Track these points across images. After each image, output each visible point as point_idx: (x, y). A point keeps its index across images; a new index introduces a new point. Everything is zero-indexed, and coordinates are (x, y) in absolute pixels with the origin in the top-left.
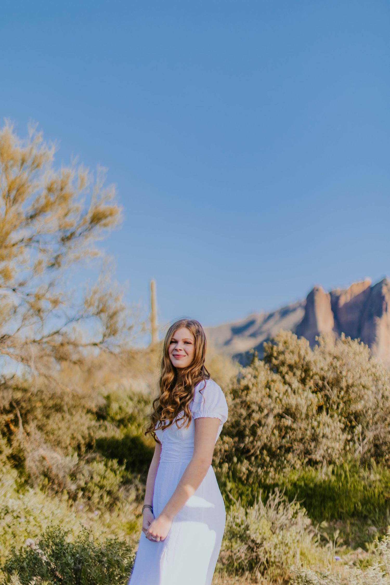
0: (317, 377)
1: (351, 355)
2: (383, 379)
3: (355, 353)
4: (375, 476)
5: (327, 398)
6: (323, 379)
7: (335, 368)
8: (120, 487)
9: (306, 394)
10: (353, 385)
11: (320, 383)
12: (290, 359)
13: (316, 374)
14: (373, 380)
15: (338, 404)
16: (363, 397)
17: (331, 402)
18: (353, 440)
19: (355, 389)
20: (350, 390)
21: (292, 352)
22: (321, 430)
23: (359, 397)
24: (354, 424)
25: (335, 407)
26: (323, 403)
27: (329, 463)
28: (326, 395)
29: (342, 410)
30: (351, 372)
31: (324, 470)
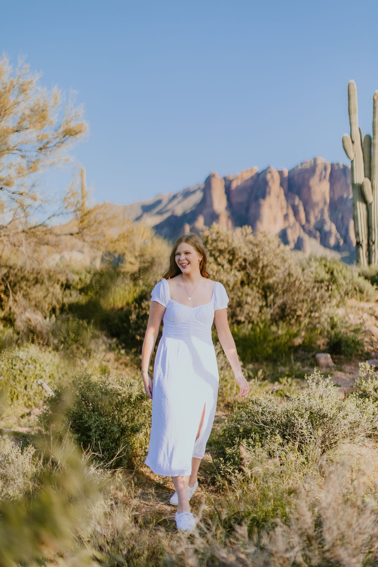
0: (241, 260)
1: (266, 243)
2: (289, 261)
3: (269, 242)
4: (282, 331)
5: (248, 275)
6: (245, 260)
7: (254, 253)
9: (233, 272)
10: (267, 266)
11: (243, 263)
12: (221, 245)
13: (241, 257)
14: (281, 262)
15: (257, 279)
16: (274, 274)
17: (251, 278)
18: (266, 305)
19: (269, 269)
20: (264, 269)
21: (222, 240)
22: (244, 298)
23: (272, 274)
24: (268, 294)
25: (254, 281)
26: (245, 279)
27: (249, 322)
28: (247, 273)
29: (259, 284)
30: (267, 256)
31: (246, 327)
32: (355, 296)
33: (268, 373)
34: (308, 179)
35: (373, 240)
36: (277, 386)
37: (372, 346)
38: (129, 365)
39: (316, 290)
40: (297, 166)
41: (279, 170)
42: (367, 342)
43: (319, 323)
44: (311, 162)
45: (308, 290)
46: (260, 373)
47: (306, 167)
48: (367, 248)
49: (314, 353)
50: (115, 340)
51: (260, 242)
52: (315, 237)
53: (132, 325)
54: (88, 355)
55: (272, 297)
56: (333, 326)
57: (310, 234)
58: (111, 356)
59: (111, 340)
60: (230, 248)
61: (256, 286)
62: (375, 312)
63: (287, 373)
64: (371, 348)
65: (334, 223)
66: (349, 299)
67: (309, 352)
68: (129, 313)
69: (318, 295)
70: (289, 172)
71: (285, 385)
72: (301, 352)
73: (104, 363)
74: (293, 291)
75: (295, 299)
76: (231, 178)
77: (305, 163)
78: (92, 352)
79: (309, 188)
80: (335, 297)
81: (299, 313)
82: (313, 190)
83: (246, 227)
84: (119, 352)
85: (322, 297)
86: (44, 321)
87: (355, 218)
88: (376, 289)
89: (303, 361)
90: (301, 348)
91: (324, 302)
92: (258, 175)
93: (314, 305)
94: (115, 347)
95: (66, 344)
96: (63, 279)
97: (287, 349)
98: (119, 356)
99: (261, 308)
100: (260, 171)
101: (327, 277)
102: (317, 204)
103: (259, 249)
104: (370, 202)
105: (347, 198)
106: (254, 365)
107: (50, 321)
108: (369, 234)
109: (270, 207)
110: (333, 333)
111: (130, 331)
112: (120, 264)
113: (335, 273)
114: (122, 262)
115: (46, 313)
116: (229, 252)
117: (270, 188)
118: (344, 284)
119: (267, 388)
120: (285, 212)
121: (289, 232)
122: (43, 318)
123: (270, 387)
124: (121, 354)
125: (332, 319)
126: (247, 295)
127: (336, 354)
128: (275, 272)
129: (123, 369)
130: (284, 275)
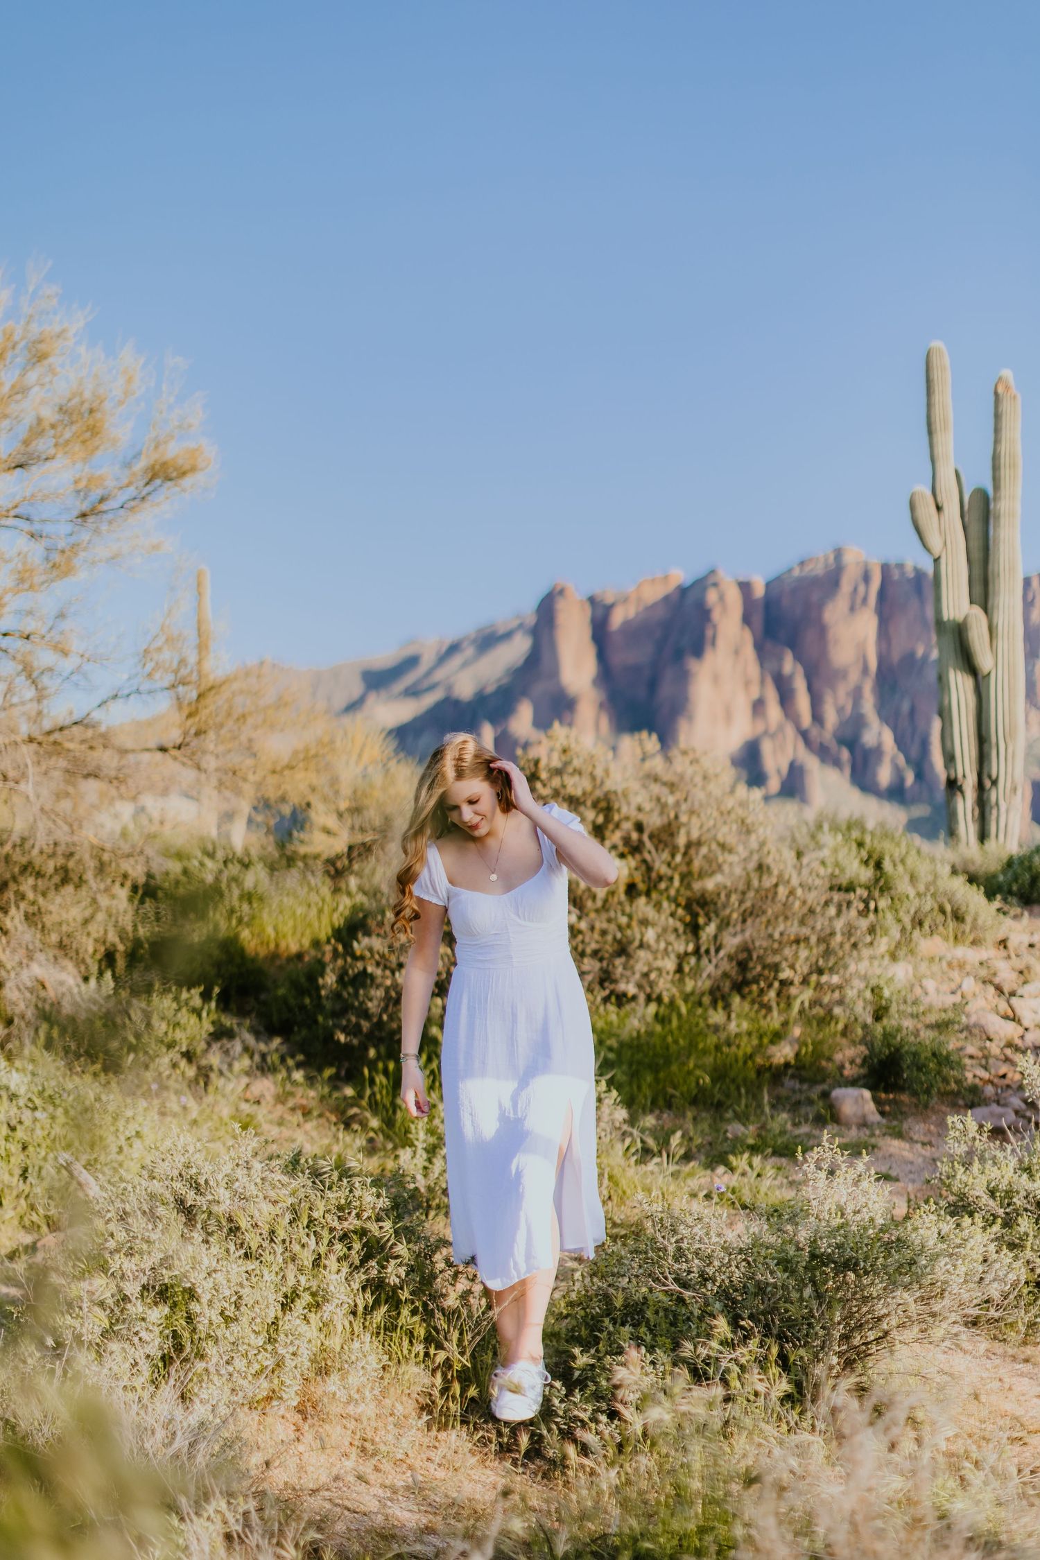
0: (627, 826)
1: (698, 779)
2: (761, 830)
3: (705, 778)
4: (739, 1024)
5: (648, 868)
6: (639, 827)
7: (663, 807)
8: (209, 1045)
10: (699, 843)
11: (635, 836)
12: (575, 785)
13: (627, 818)
14: (740, 833)
15: (671, 879)
16: (720, 867)
17: (654, 875)
18: (697, 952)
19: (704, 850)
20: (692, 851)
21: (578, 772)
22: (635, 932)
23: (714, 867)
24: (701, 920)
25: (663, 885)
26: (638, 878)
27: (649, 999)
28: (644, 861)
29: (678, 891)
30: (699, 816)
31: (639, 1014)
32: (941, 928)
33: (698, 1141)
34: (820, 607)
35: (994, 776)
36: (722, 1179)
37: (986, 1068)
38: (315, 1113)
39: (832, 911)
40: (790, 570)
41: (741, 579)
42: (971, 1057)
43: (840, 1002)
44: (826, 560)
45: (812, 911)
46: (676, 1139)
47: (813, 574)
48: (975, 795)
49: (825, 1087)
50: (277, 1042)
51: (682, 777)
52: (837, 763)
53: (324, 1002)
54: (202, 1084)
55: (711, 929)
56: (880, 1013)
57: (824, 753)
58: (266, 1086)
59: (266, 1044)
60: (599, 793)
61: (668, 898)
62: (995, 974)
63: (751, 1141)
64: (985, 1075)
65: (888, 724)
66: (925, 936)
67: (813, 1082)
68: (319, 968)
69: (839, 925)
70: (768, 585)
71: (744, 1174)
72: (789, 1083)
73: (245, 1107)
74: (770, 912)
75: (777, 936)
76: (609, 600)
77: (811, 560)
78: (213, 1076)
79: (822, 630)
80: (886, 932)
81: (786, 974)
82: (831, 635)
83: (645, 734)
84: (289, 1076)
85: (849, 931)
86: (83, 987)
87: (944, 713)
88: (999, 910)
89: (795, 1107)
90: (790, 1072)
91: (855, 945)
92: (683, 591)
93: (827, 953)
94: (277, 1062)
95: (141, 1055)
96: (137, 872)
97: (752, 1075)
98: (288, 1087)
99: (682, 958)
100: (688, 583)
101: (866, 874)
102: (842, 674)
103: (679, 795)
104: (985, 671)
105: (926, 657)
106: (658, 1118)
107: (100, 986)
108: (983, 758)
109: (716, 679)
110: (878, 1029)
111: (320, 1019)
112: (295, 833)
113: (887, 865)
114: (302, 828)
115: (87, 968)
116: (595, 805)
117: (715, 627)
118: (912, 893)
119: (693, 1183)
120: (755, 693)
121: (767, 748)
122: (80, 980)
123: (700, 1178)
124: (295, 1083)
125: (876, 990)
126: (645, 922)
127: (886, 1091)
128: (721, 859)
129: (298, 1125)
130: (745, 869)
